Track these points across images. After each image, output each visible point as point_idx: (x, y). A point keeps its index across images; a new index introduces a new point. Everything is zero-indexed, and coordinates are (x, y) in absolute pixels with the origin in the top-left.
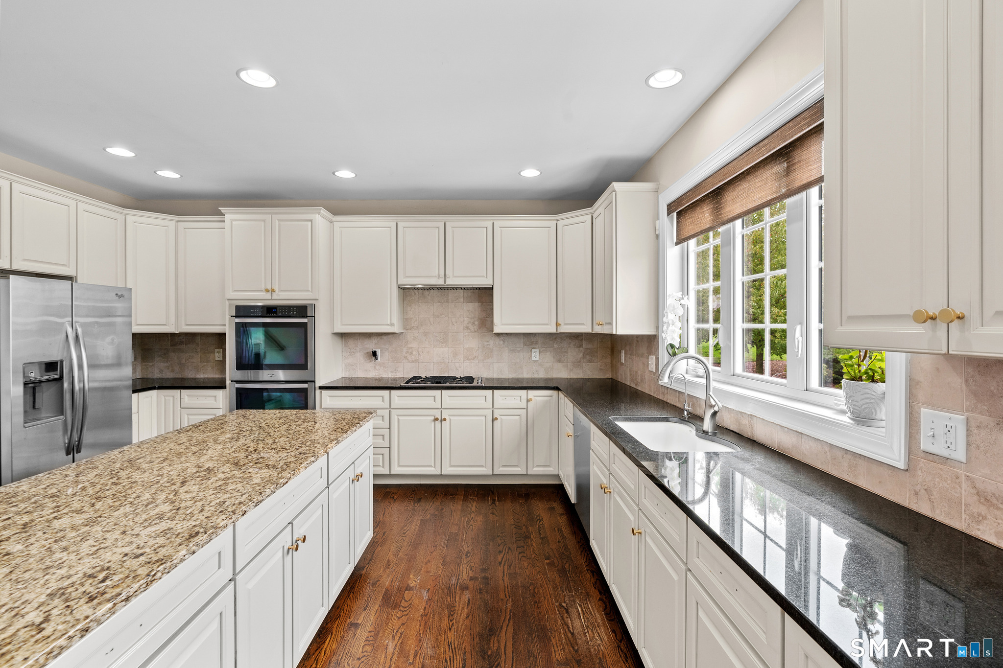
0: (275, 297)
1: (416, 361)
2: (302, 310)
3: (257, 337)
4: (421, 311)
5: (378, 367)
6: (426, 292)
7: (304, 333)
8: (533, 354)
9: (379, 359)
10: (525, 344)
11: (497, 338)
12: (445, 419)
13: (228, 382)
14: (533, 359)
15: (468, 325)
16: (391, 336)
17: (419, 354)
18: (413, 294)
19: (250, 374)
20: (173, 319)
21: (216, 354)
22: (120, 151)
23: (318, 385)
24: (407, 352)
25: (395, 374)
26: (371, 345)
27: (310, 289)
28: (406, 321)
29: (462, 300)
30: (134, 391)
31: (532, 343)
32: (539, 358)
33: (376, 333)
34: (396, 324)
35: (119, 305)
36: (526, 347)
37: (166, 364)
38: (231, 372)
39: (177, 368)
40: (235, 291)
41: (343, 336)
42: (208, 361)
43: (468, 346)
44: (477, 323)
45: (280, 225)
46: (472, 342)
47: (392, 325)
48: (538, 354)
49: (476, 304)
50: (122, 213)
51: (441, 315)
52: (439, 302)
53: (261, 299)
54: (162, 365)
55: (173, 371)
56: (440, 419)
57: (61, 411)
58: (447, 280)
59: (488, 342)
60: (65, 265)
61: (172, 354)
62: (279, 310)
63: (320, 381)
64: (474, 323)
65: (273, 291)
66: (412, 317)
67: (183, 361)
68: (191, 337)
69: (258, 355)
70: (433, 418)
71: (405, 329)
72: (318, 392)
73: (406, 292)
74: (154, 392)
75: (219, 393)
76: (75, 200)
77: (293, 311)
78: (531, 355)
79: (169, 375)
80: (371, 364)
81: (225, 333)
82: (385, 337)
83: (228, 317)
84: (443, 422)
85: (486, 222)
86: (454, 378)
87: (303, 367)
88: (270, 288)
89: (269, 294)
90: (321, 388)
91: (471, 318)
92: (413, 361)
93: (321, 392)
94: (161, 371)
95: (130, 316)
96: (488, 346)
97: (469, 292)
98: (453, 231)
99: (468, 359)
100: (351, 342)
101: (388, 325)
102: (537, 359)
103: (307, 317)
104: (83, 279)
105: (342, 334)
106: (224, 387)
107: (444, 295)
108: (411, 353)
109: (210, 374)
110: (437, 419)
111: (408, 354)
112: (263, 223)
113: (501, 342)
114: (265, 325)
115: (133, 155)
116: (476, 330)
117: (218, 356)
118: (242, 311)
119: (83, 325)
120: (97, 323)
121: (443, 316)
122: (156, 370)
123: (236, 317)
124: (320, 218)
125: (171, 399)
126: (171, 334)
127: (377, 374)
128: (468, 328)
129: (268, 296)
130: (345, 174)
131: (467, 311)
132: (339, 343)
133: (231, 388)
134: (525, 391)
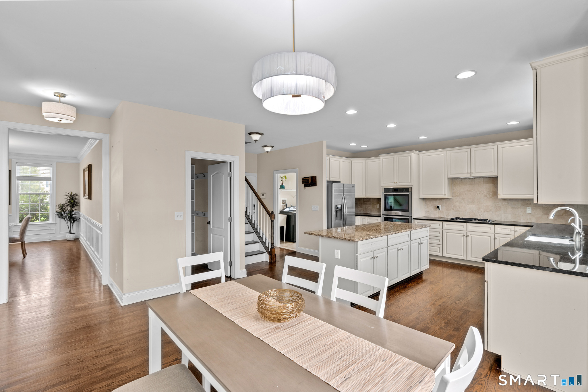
0: (397, 185)
1: (458, 211)
2: (407, 190)
3: (391, 200)
4: (460, 189)
5: (440, 213)
6: (463, 180)
7: (407, 198)
8: (527, 210)
9: (440, 209)
10: (522, 205)
11: (504, 201)
12: (468, 236)
13: (381, 215)
14: (527, 212)
15: (486, 195)
16: (446, 199)
17: (460, 208)
18: (457, 181)
19: (388, 212)
20: (364, 193)
21: (377, 206)
22: (353, 144)
23: (413, 218)
24: (454, 207)
25: (448, 216)
26: (437, 203)
27: (410, 182)
28: (453, 194)
29: (483, 183)
30: (356, 216)
31: (527, 204)
32: (532, 212)
33: (439, 198)
34: (446, 194)
35: (353, 189)
36: (522, 206)
37: (361, 208)
38: (382, 211)
39: (364, 210)
40: (384, 183)
41: (424, 199)
42: (374, 208)
43: (486, 205)
44: (491, 194)
45: (399, 158)
46: (489, 203)
47: (445, 195)
48: (531, 210)
49: (491, 185)
50: (350, 160)
51: (471, 190)
52: (470, 184)
53: (392, 186)
54: (360, 209)
55: (363, 211)
56: (466, 235)
57: (341, 219)
58: (472, 174)
59: (498, 203)
60: (339, 178)
61: (363, 205)
62: (399, 190)
63: (414, 216)
64: (489, 194)
65: (397, 183)
66: (456, 191)
67: (367, 208)
68: (369, 199)
69: (391, 207)
70: (462, 235)
71: (452, 196)
72: (413, 220)
73: (453, 181)
74: (360, 217)
75: (379, 218)
76: (341, 159)
77: (404, 190)
78: (526, 210)
79: (363, 212)
80: (436, 212)
81: (380, 198)
82: (443, 200)
83: (381, 192)
84: (468, 237)
85: (494, 146)
86: (477, 219)
87: (407, 210)
88: (395, 182)
89: (395, 184)
90: (414, 219)
91: (488, 192)
92: (456, 211)
93: (414, 221)
94: (360, 211)
95: (355, 192)
96: (498, 205)
97: (487, 179)
98: (475, 152)
99: (486, 211)
100: (428, 202)
101: (443, 195)
102: (531, 212)
103: (409, 192)
104: (342, 182)
105: (424, 198)
106: (380, 217)
107: (473, 181)
108: (456, 207)
109: (375, 213)
110: (464, 235)
111: (454, 208)
112: (393, 159)
113: (506, 203)
114: (394, 195)
115: (356, 144)
116: (491, 197)
117: (378, 206)
118: (386, 190)
119: (346, 195)
120: (348, 194)
121: (472, 191)
122: (359, 210)
123: (384, 192)
124: (414, 155)
125: (364, 219)
126: (363, 198)
127: (439, 216)
128: (486, 196)
129: (395, 185)
130: (423, 138)
131: (485, 188)
132: (422, 202)
133: (383, 217)
134: (514, 227)
